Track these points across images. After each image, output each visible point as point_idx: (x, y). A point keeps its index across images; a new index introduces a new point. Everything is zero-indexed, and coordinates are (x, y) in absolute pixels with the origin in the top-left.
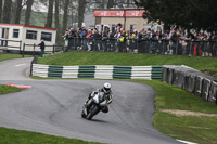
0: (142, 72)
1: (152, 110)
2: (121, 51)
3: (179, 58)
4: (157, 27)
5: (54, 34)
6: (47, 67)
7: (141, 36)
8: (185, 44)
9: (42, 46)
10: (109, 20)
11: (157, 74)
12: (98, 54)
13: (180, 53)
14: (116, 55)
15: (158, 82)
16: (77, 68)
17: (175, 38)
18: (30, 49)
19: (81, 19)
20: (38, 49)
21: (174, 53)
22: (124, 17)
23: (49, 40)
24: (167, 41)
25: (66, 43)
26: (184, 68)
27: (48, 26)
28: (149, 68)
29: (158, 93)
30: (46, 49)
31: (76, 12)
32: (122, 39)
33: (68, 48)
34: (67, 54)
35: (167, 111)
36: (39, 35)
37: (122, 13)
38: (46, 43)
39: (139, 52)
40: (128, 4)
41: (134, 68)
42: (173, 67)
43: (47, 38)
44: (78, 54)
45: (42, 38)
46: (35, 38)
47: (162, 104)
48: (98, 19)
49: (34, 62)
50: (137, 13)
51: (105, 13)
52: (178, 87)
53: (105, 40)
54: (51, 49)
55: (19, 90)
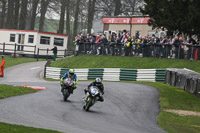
0: (147, 74)
1: (157, 110)
2: (127, 55)
3: (181, 62)
4: (161, 33)
5: (66, 39)
6: (59, 70)
7: (145, 41)
8: (186, 49)
9: (55, 50)
10: (116, 27)
11: (161, 76)
12: (106, 58)
13: (182, 57)
14: (123, 59)
15: (162, 84)
16: (87, 70)
17: (177, 43)
18: (44, 53)
19: (90, 25)
20: (51, 53)
21: (176, 57)
22: (130, 24)
23: (61, 45)
24: (170, 46)
25: (77, 48)
26: (186, 71)
27: (60, 32)
28: (153, 71)
29: (161, 94)
30: (59, 53)
31: (85, 19)
32: (128, 45)
33: (79, 53)
34: (78, 58)
35: (170, 111)
36: (52, 41)
37: (128, 20)
38: (59, 48)
39: (144, 56)
40: (133, 11)
41: (140, 71)
42: (176, 70)
43: (59, 43)
44: (88, 58)
45: (55, 43)
46: (49, 43)
47: (166, 104)
48: (106, 25)
49: (48, 65)
50: (142, 20)
51: (112, 20)
52: (180, 89)
53: (112, 45)
54: (63, 53)
55: (35, 91)
